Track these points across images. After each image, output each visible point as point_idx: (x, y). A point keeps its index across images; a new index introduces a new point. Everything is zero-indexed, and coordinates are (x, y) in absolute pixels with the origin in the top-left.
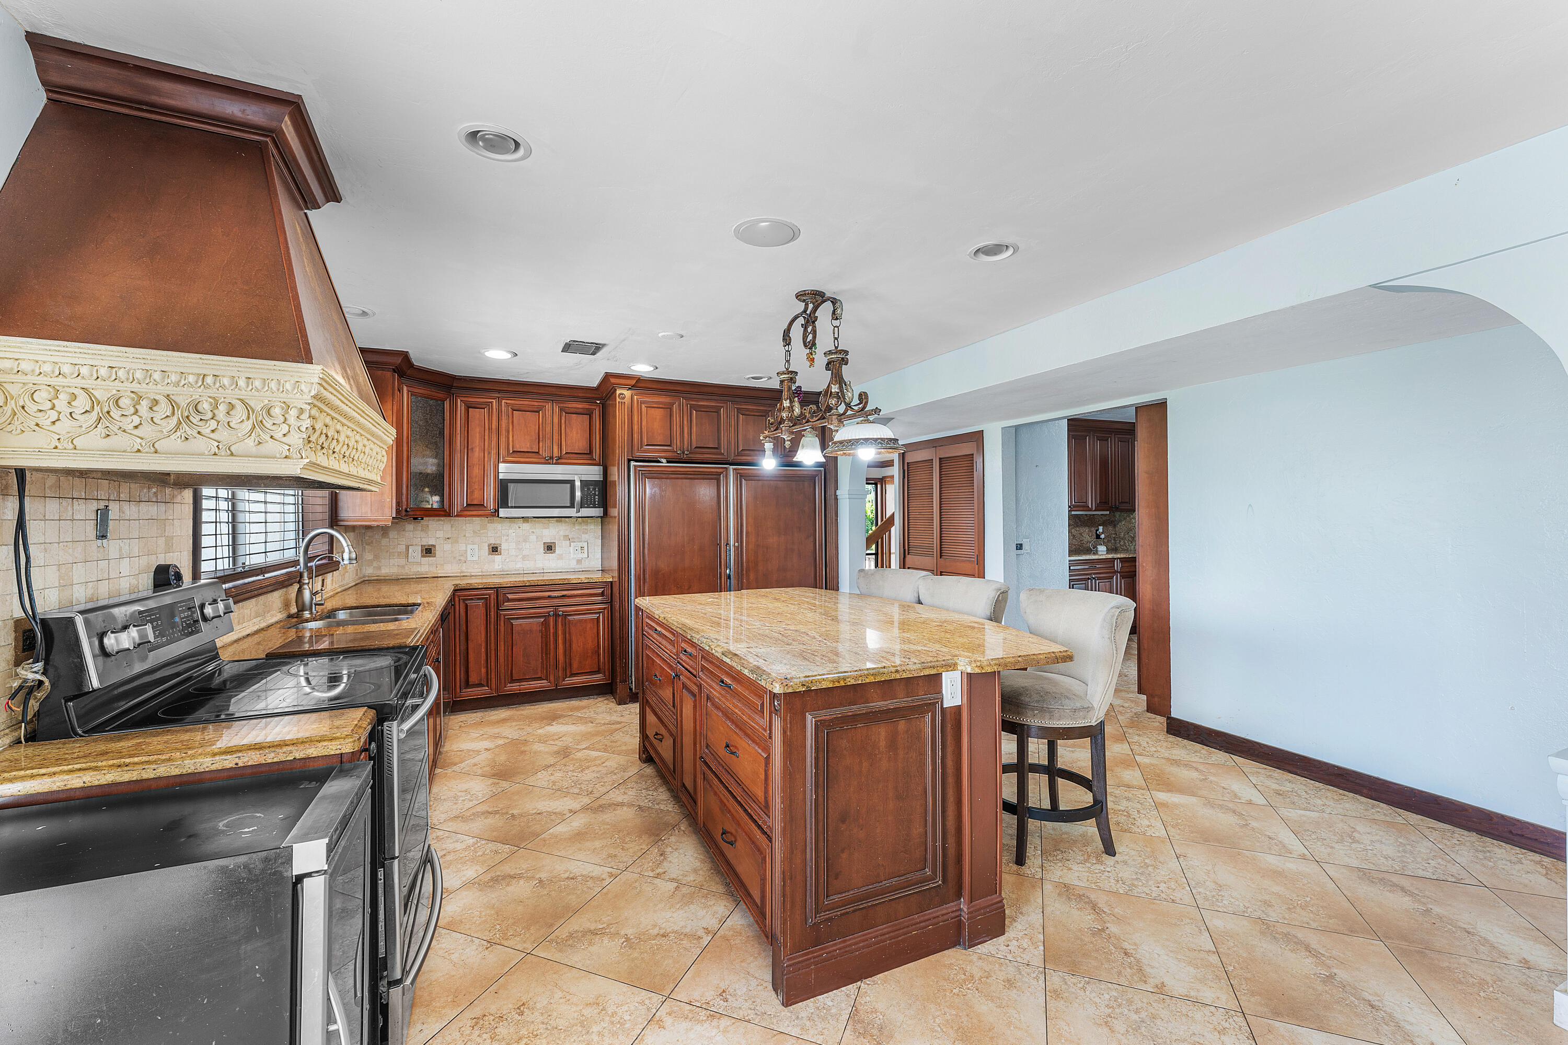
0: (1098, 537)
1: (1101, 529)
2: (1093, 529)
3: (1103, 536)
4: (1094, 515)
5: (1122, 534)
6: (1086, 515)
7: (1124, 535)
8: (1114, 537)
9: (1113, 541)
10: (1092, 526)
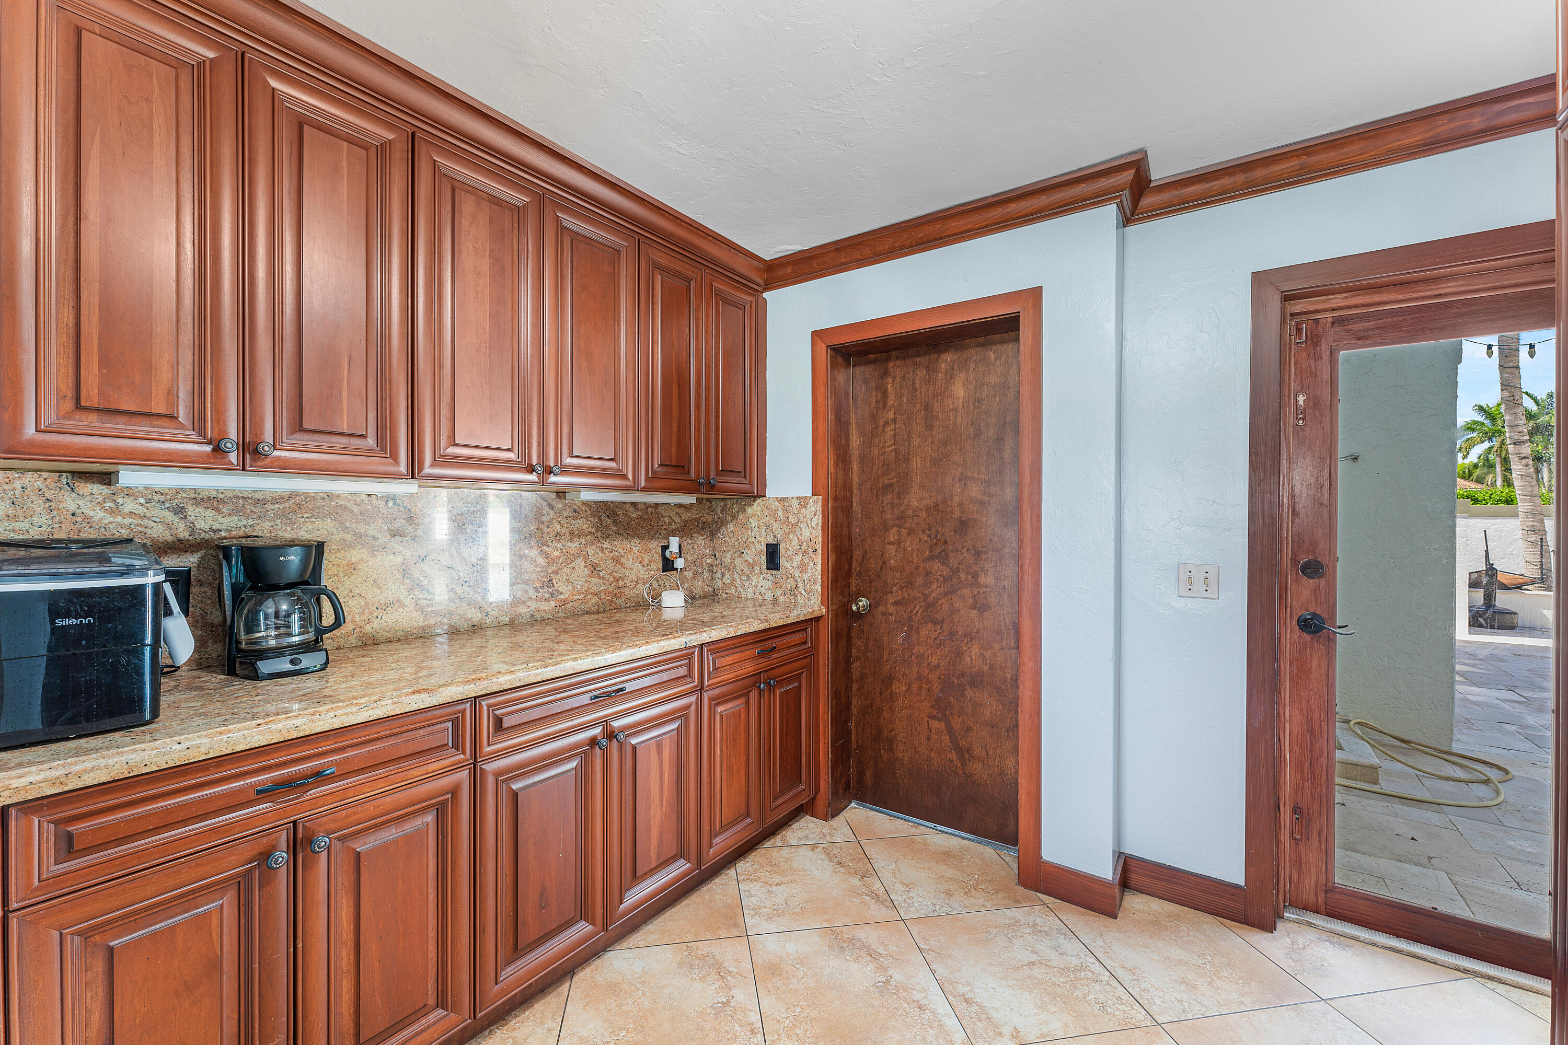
0: (668, 565)
1: (674, 543)
2: (655, 546)
3: (680, 563)
4: (657, 505)
5: (729, 555)
6: (634, 504)
7: (733, 559)
8: (711, 565)
9: (706, 575)
10: (652, 537)
